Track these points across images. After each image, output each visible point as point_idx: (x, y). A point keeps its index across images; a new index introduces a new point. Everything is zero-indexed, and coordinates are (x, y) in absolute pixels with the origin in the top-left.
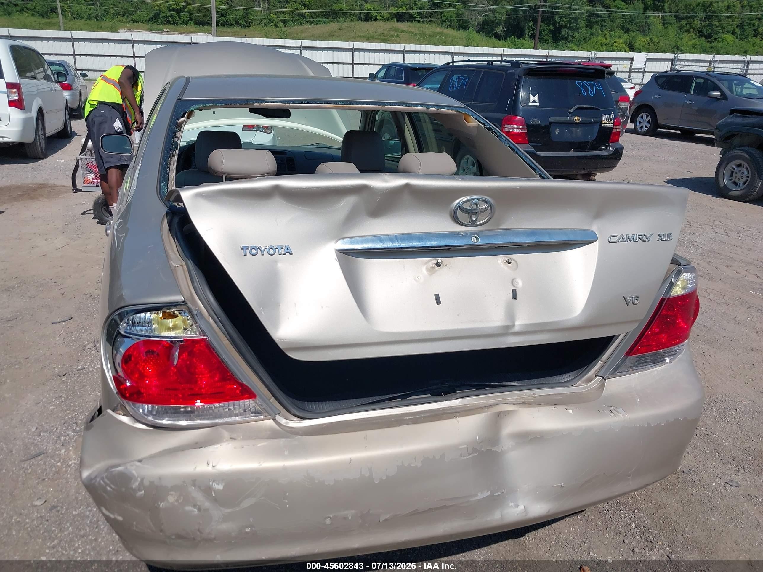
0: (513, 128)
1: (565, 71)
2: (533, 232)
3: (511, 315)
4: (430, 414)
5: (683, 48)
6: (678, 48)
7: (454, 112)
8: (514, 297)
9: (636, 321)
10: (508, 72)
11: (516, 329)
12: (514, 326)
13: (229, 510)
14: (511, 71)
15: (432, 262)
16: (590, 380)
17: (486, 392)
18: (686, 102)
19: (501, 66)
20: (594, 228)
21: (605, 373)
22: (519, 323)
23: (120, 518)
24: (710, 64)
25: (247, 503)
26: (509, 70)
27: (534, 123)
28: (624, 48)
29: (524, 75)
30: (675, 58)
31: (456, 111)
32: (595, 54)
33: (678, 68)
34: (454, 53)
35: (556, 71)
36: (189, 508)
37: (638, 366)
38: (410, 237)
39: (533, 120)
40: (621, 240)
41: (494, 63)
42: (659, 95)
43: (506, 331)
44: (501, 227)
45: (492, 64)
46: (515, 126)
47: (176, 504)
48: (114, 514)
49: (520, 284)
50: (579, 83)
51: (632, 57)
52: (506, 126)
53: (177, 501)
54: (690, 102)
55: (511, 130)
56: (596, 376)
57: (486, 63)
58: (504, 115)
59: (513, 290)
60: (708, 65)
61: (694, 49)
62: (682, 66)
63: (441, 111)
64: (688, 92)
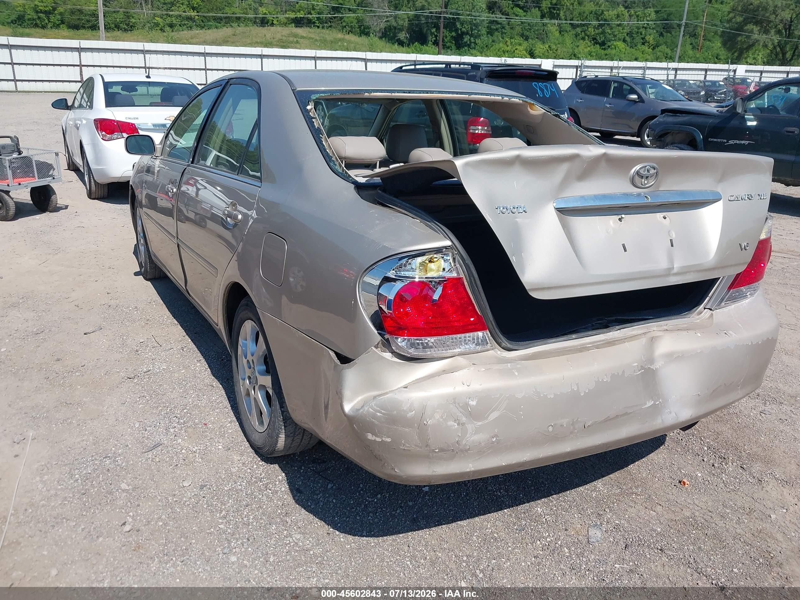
0: (478, 129)
1: (522, 73)
2: (682, 193)
3: (671, 260)
4: (604, 342)
5: (579, 56)
6: (575, 55)
7: (521, 102)
8: (672, 246)
9: (745, 263)
10: (469, 74)
11: (675, 271)
12: (673, 268)
13: (480, 423)
14: (472, 74)
15: (617, 217)
16: (700, 313)
17: (636, 325)
18: (606, 105)
19: (459, 69)
20: (719, 189)
21: (712, 306)
22: (677, 265)
23: (389, 440)
24: (612, 70)
25: (494, 415)
26: (470, 72)
27: (498, 124)
28: (525, 55)
29: (486, 77)
30: (582, 65)
31: (523, 101)
32: (505, 60)
33: (584, 74)
34: (367, 59)
35: (514, 73)
36: (451, 423)
37: (733, 299)
38: (604, 197)
39: (496, 121)
40: (736, 199)
41: (452, 66)
42: (581, 99)
43: (668, 272)
44: (660, 189)
45: (450, 67)
46: (480, 127)
47: (441, 420)
48: (382, 437)
49: (673, 236)
50: (535, 85)
51: (540, 64)
52: (472, 127)
53: (442, 417)
54: (610, 106)
55: (477, 132)
56: (705, 308)
57: (444, 66)
58: (469, 117)
59: (670, 240)
60: (610, 71)
61: (591, 56)
62: (589, 72)
63: (512, 101)
64: (607, 96)
